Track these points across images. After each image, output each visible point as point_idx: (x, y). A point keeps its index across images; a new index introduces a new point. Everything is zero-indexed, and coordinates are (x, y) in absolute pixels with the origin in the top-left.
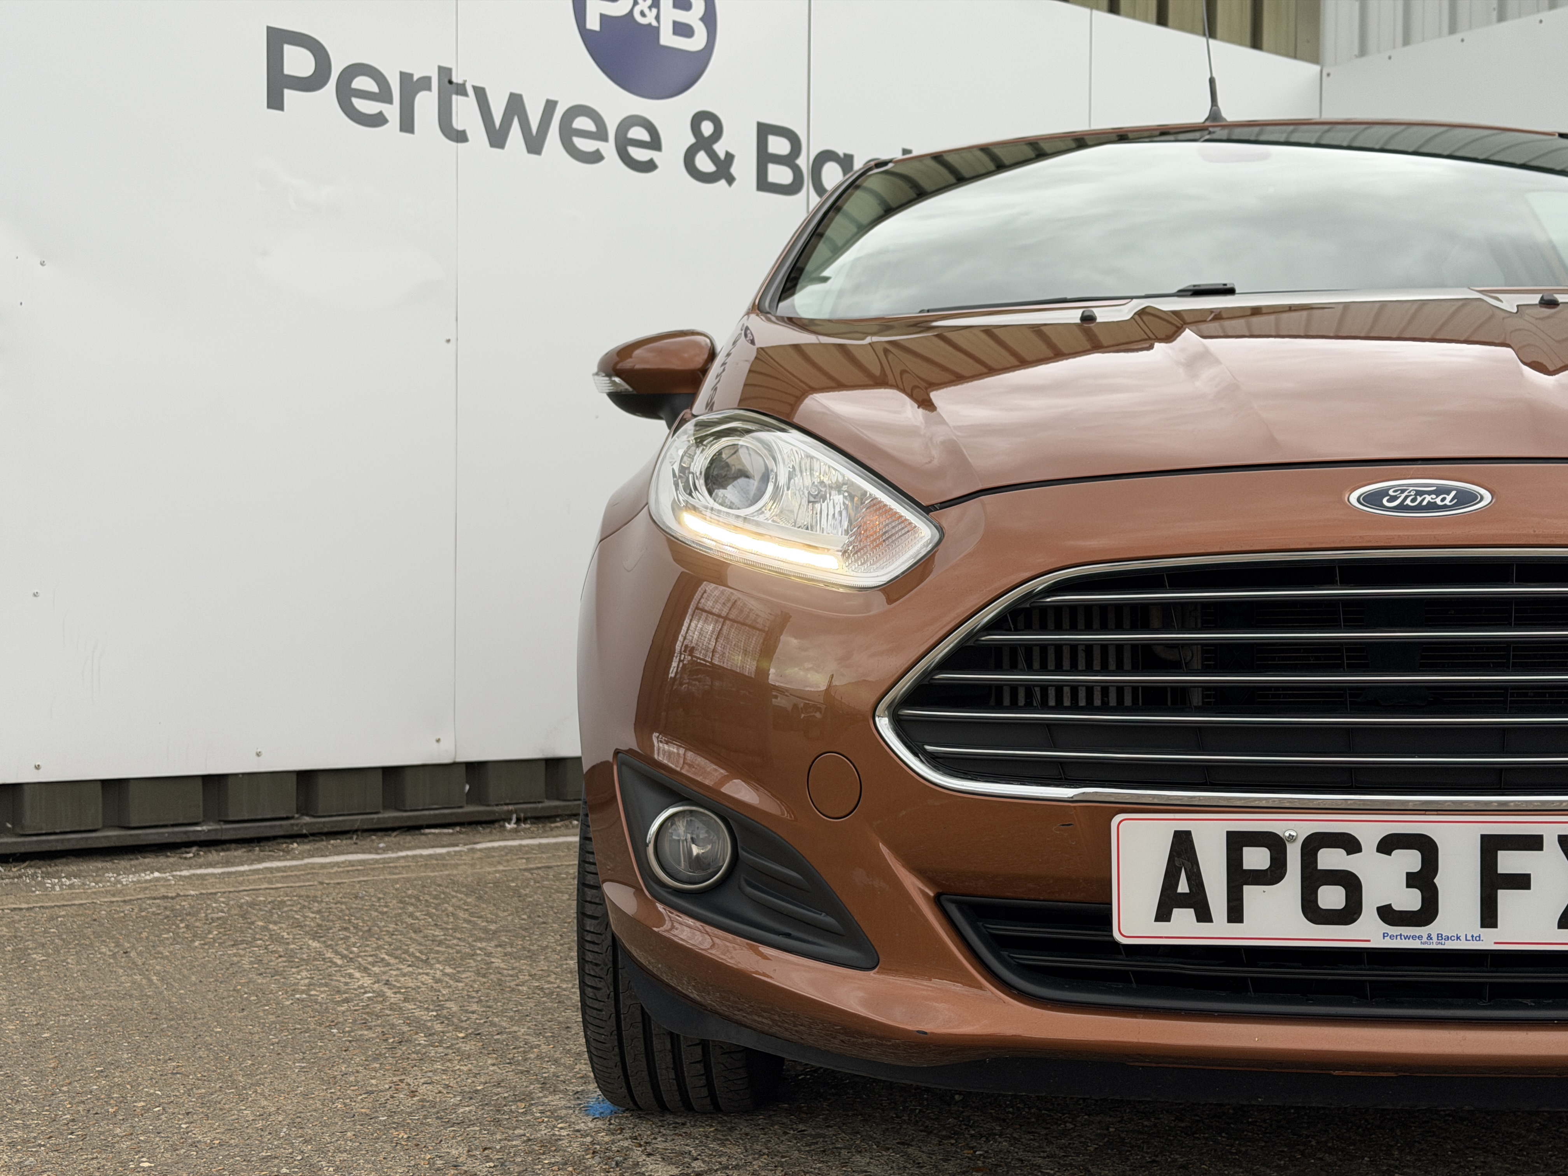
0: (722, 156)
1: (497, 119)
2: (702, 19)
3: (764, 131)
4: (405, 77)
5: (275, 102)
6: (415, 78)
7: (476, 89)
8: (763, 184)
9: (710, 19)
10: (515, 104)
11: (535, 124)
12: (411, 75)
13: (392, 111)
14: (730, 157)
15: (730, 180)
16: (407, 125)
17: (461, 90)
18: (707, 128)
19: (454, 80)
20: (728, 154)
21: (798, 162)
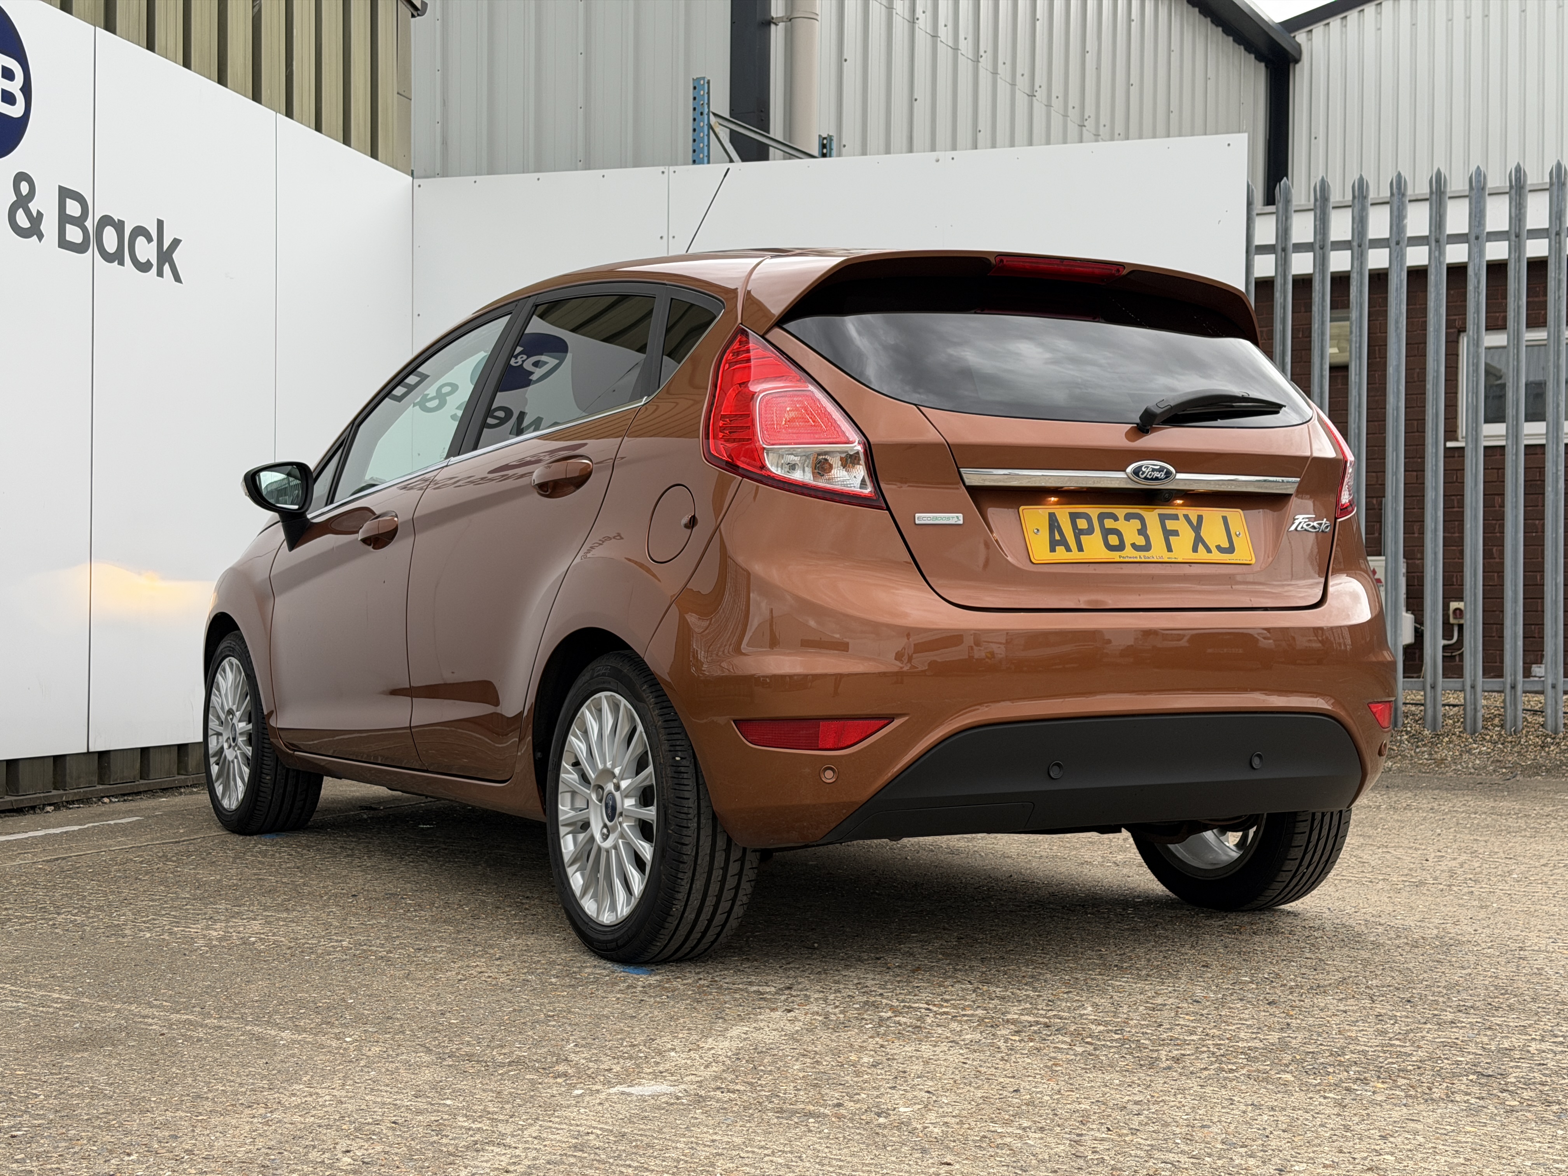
0: (35, 214)
2: (21, 89)
3: (65, 194)
8: (64, 243)
9: (26, 89)
14: (40, 215)
15: (40, 237)
18: (24, 188)
20: (39, 212)
21: (86, 224)
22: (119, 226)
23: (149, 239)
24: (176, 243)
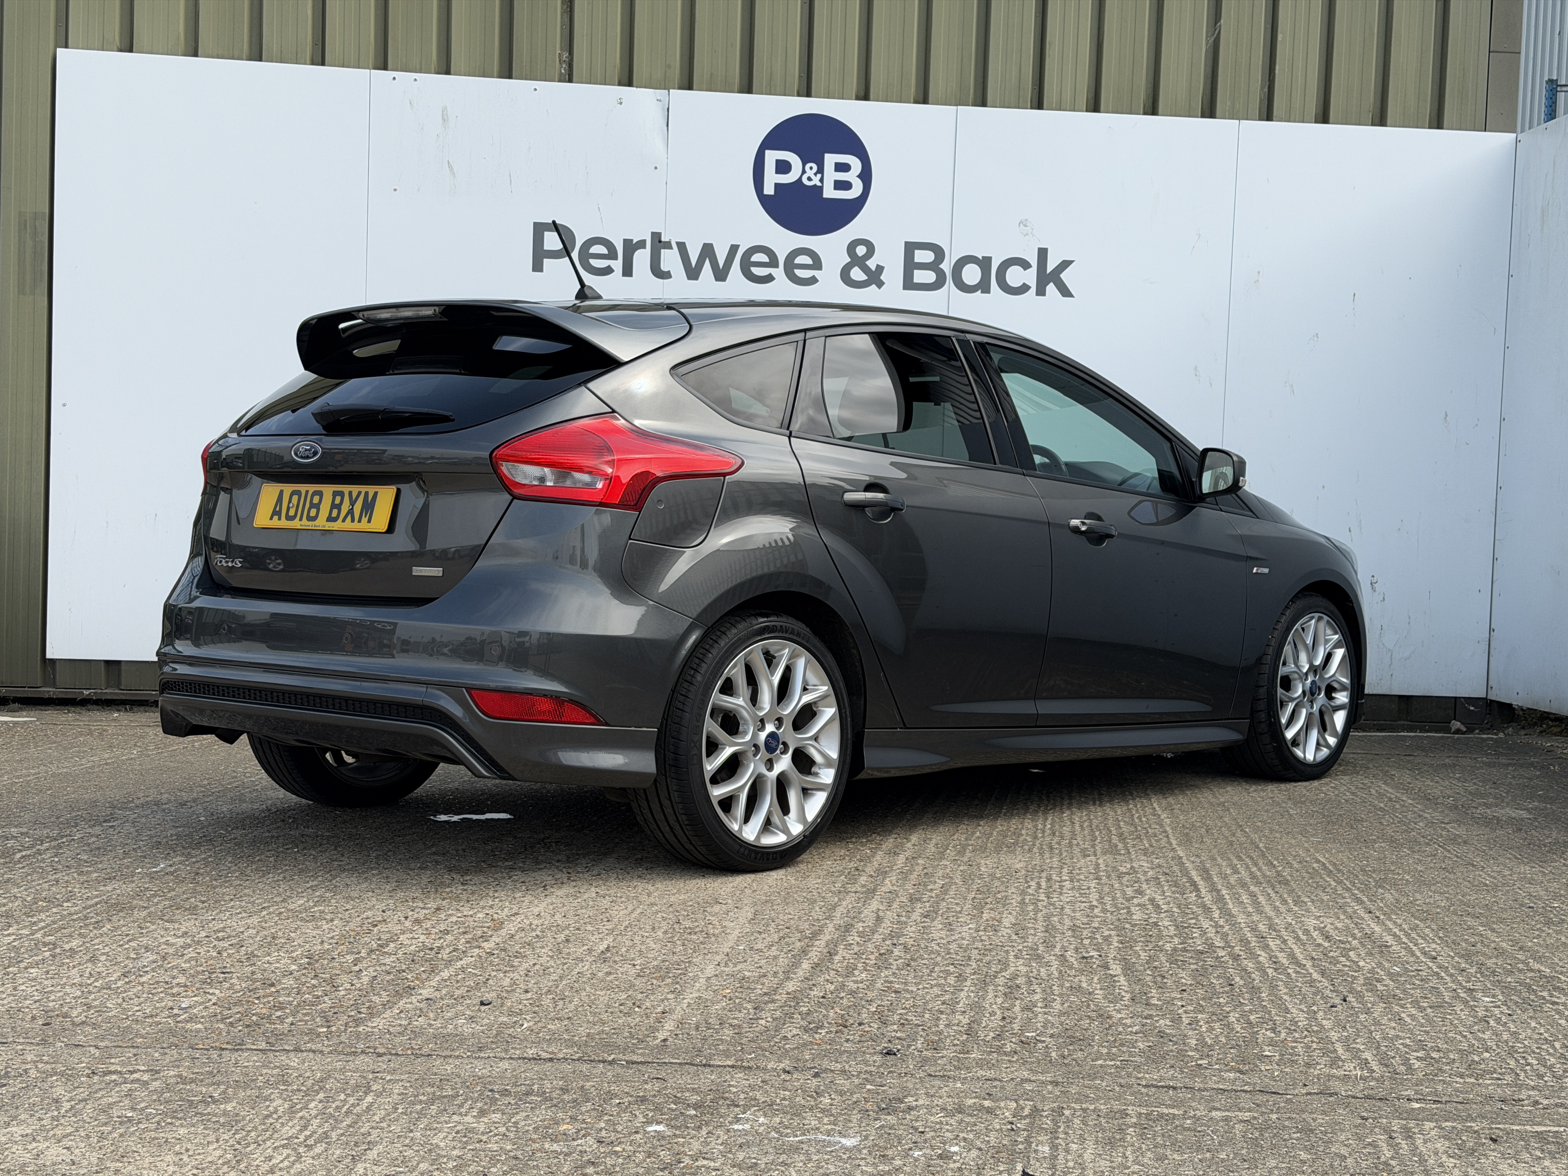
0: (873, 268)
1: (693, 260)
2: (859, 176)
4: (627, 243)
5: (537, 267)
6: (634, 242)
7: (678, 243)
8: (910, 285)
9: (866, 176)
10: (708, 251)
11: (721, 261)
12: (632, 240)
13: (617, 265)
14: (880, 269)
15: (880, 284)
16: (628, 271)
17: (668, 245)
18: (861, 250)
19: (663, 239)
20: (878, 266)
21: (941, 266)
22: (985, 263)
23: (1025, 265)
24: (1065, 264)
